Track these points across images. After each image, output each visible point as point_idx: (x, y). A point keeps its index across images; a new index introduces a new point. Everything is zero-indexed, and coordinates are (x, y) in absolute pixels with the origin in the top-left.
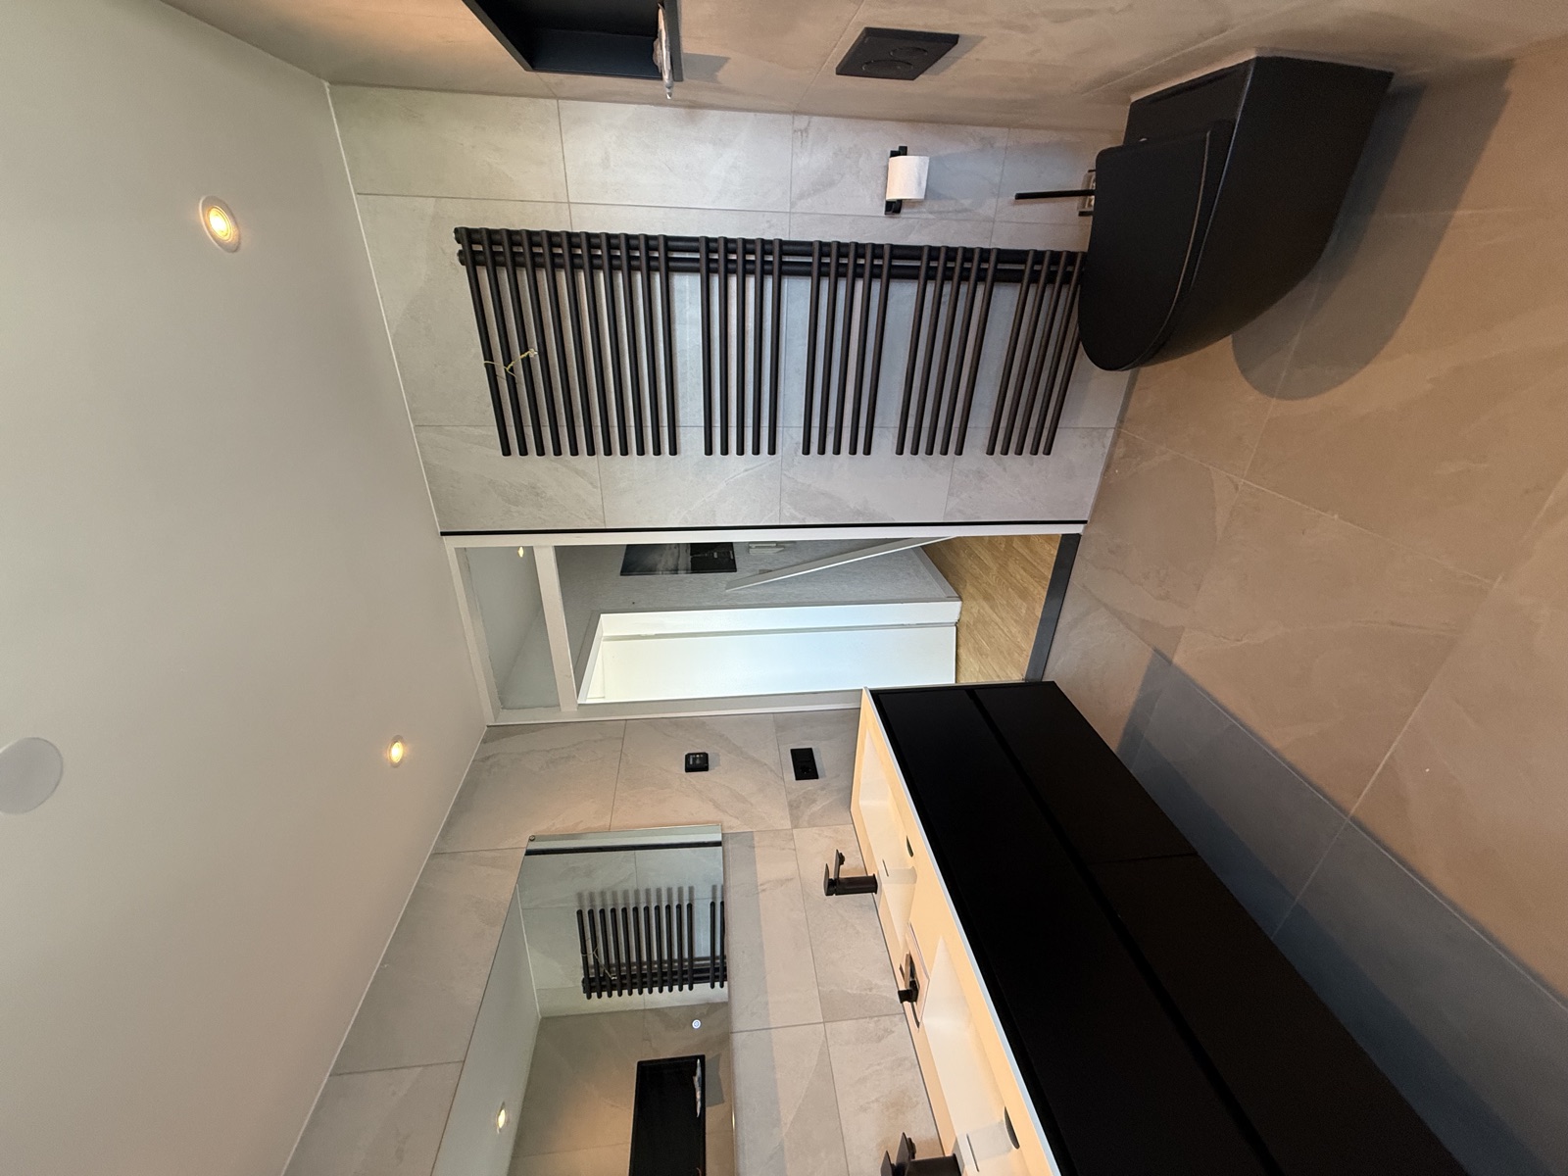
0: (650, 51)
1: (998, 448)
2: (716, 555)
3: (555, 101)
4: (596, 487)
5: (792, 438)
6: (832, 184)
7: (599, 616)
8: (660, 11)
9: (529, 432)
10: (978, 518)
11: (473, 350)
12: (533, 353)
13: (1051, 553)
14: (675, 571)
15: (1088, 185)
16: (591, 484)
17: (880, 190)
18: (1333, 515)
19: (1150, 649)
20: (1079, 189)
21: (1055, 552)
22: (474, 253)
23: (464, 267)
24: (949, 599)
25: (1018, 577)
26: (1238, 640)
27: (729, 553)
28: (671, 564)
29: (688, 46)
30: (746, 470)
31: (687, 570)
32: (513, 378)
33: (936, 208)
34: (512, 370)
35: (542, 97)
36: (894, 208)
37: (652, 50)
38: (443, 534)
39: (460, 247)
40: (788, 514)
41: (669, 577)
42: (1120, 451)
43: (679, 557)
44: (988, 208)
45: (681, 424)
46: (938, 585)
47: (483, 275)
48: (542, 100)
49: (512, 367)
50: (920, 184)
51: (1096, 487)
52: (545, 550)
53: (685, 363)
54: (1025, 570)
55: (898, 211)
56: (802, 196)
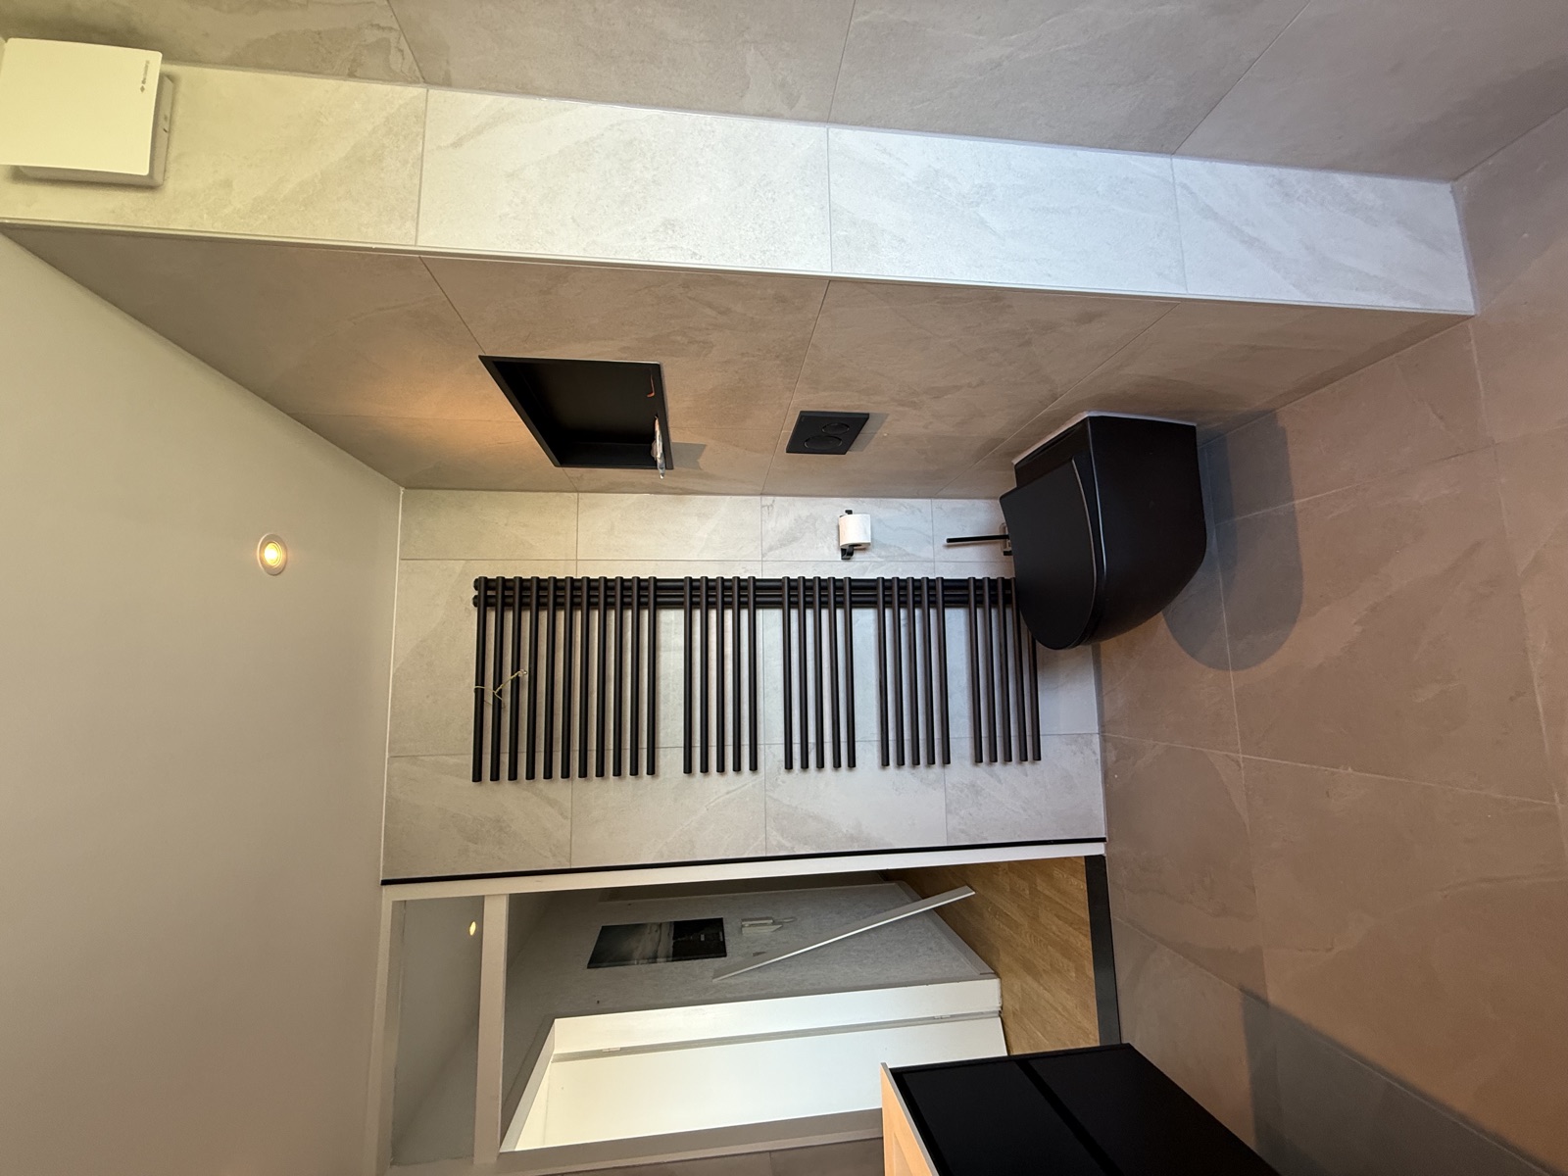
0: (650, 448)
1: (985, 757)
2: (703, 939)
3: (576, 494)
4: (566, 818)
5: (774, 756)
6: (795, 539)
7: (553, 1021)
8: (657, 421)
9: (505, 759)
10: (986, 839)
11: (468, 681)
12: (524, 673)
13: (1079, 886)
14: (654, 959)
15: (1005, 532)
16: (561, 814)
17: (836, 542)
18: (1347, 769)
19: (1236, 990)
20: (998, 534)
21: (1084, 886)
22: (487, 597)
23: (476, 608)
24: (983, 976)
25: (1054, 928)
26: (1330, 950)
27: (718, 934)
28: (649, 950)
29: (675, 437)
30: (728, 793)
31: (668, 957)
32: (500, 701)
33: (883, 553)
34: (500, 693)
35: (566, 492)
36: (848, 552)
37: (651, 448)
38: (385, 883)
39: (476, 593)
40: (775, 843)
41: (645, 968)
42: (1112, 756)
43: (660, 941)
44: (927, 552)
45: (661, 746)
46: (965, 960)
47: (492, 616)
48: (566, 494)
49: (501, 690)
50: (866, 532)
51: (1102, 796)
52: (497, 898)
53: (668, 686)
54: (1058, 917)
55: (851, 554)
56: (771, 549)
